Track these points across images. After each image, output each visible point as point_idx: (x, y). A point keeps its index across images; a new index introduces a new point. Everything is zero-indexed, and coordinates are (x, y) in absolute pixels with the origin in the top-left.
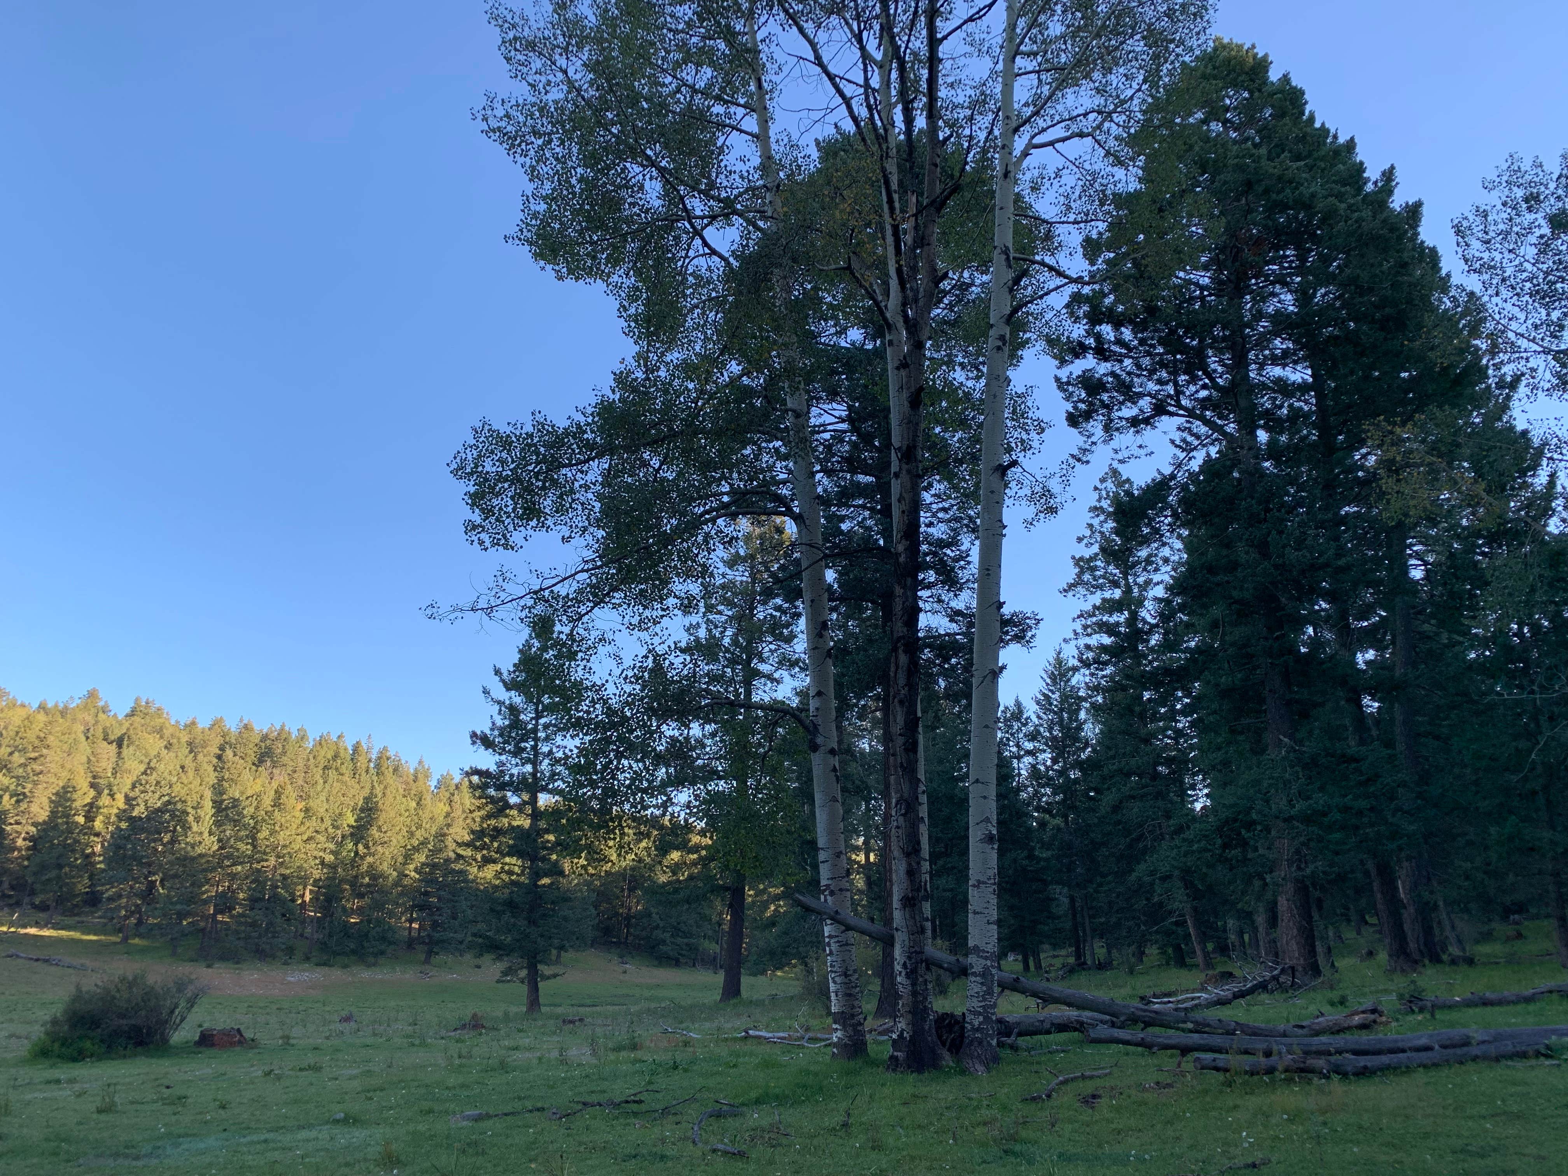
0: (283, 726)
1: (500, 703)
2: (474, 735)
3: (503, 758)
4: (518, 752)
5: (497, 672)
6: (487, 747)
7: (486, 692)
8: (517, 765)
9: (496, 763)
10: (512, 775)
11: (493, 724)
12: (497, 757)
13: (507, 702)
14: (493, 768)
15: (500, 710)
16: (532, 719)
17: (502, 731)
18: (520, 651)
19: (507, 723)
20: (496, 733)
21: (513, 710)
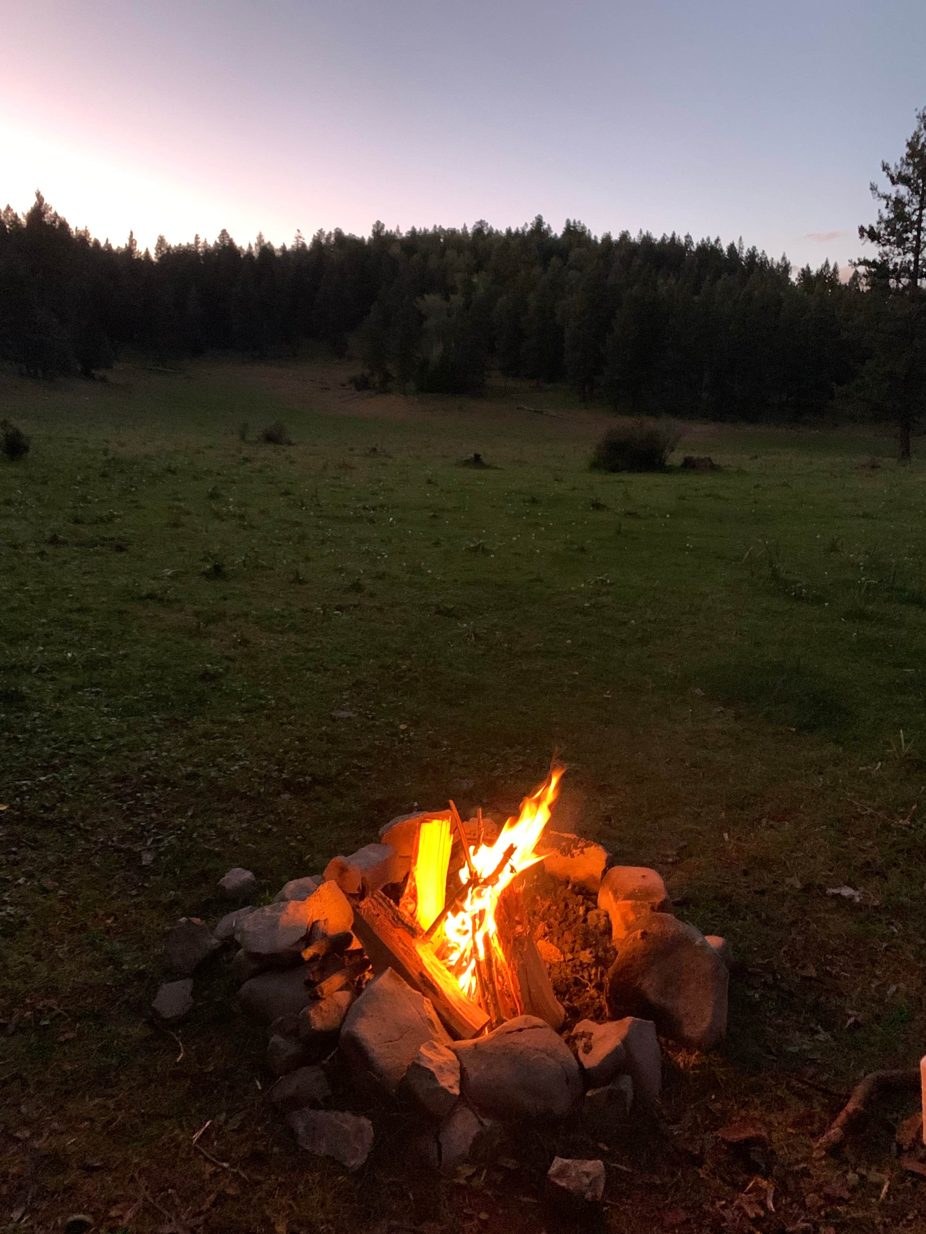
0: (674, 234)
1: (887, 197)
2: (862, 230)
3: (887, 248)
4: (901, 242)
5: (885, 168)
6: (873, 240)
7: (873, 188)
8: (899, 254)
9: (880, 254)
10: (896, 264)
11: (881, 217)
12: (881, 249)
13: (893, 196)
14: (878, 259)
15: (888, 204)
16: (915, 210)
17: (889, 223)
18: (909, 145)
19: (892, 216)
20: (883, 225)
21: (898, 204)
